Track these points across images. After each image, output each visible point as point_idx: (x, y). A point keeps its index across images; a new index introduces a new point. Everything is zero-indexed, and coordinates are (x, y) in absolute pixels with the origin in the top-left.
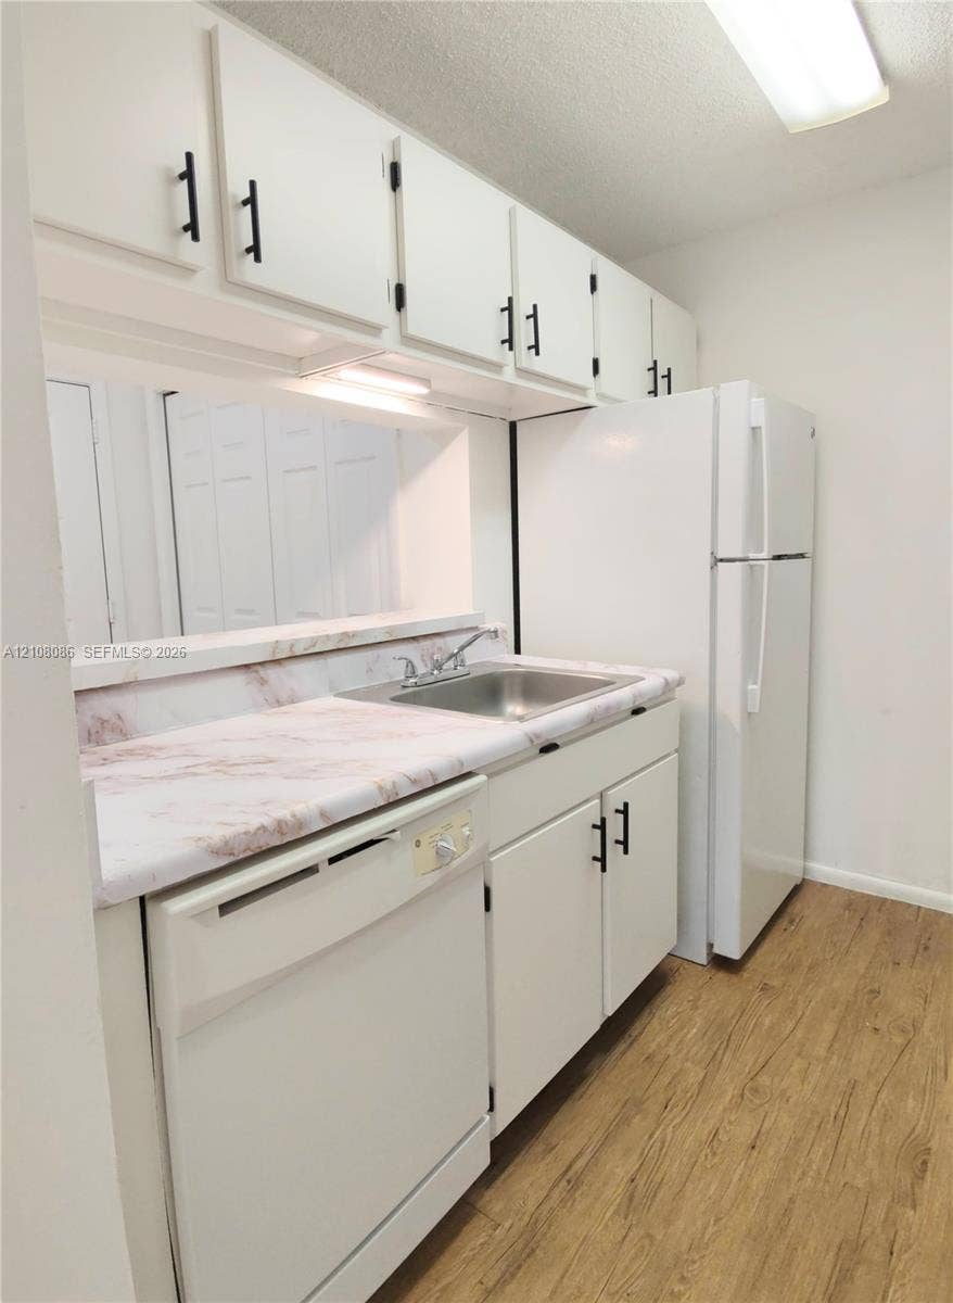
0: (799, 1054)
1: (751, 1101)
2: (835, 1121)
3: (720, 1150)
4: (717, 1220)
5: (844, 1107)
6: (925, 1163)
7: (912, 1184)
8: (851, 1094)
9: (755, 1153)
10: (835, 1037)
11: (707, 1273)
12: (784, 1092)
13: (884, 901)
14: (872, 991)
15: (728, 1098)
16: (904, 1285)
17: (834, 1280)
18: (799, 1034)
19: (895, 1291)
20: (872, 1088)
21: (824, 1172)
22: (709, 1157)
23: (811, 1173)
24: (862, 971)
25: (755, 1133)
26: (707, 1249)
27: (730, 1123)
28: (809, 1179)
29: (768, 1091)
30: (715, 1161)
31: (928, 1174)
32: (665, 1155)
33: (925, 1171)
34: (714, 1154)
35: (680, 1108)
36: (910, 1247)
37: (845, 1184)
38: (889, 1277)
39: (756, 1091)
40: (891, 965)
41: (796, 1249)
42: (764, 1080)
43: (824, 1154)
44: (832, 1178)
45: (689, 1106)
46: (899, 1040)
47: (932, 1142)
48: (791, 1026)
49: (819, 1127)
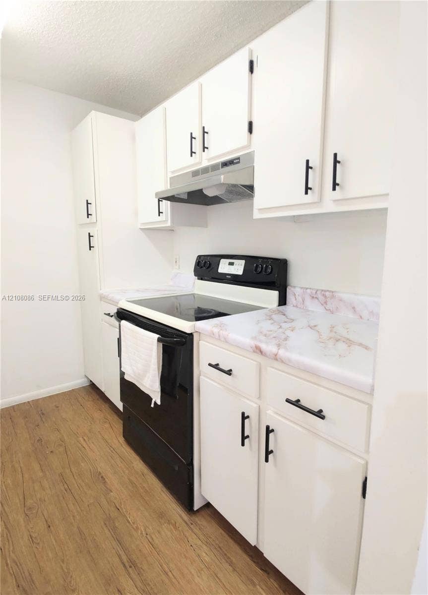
0: (33, 483)
1: (32, 513)
2: (67, 492)
3: (39, 540)
4: (63, 561)
5: (65, 485)
6: (102, 477)
7: (105, 486)
8: (63, 479)
9: (51, 527)
10: (40, 465)
11: (78, 580)
12: (40, 499)
13: (13, 407)
14: (38, 441)
15: (22, 522)
16: (129, 513)
17: (113, 534)
18: (26, 476)
19: (129, 517)
20: (68, 471)
21: (79, 509)
22: (38, 547)
23: (76, 514)
24: (28, 437)
25: (45, 522)
26: (70, 573)
27: (32, 528)
28: (77, 516)
29: (35, 505)
30: (41, 545)
31: (106, 479)
32: (21, 565)
33: (104, 479)
34: (38, 543)
35: (7, 543)
36: (121, 503)
37: (88, 506)
38: (125, 516)
39: (30, 508)
40: (37, 427)
41: (95, 539)
42: (29, 502)
43: (74, 504)
44: (83, 509)
45: (10, 539)
46: (62, 449)
47: (99, 470)
48: (20, 476)
49: (64, 498)
